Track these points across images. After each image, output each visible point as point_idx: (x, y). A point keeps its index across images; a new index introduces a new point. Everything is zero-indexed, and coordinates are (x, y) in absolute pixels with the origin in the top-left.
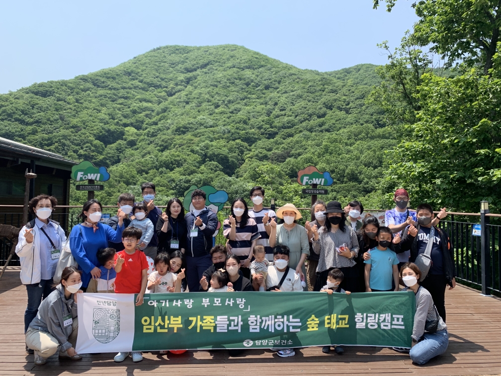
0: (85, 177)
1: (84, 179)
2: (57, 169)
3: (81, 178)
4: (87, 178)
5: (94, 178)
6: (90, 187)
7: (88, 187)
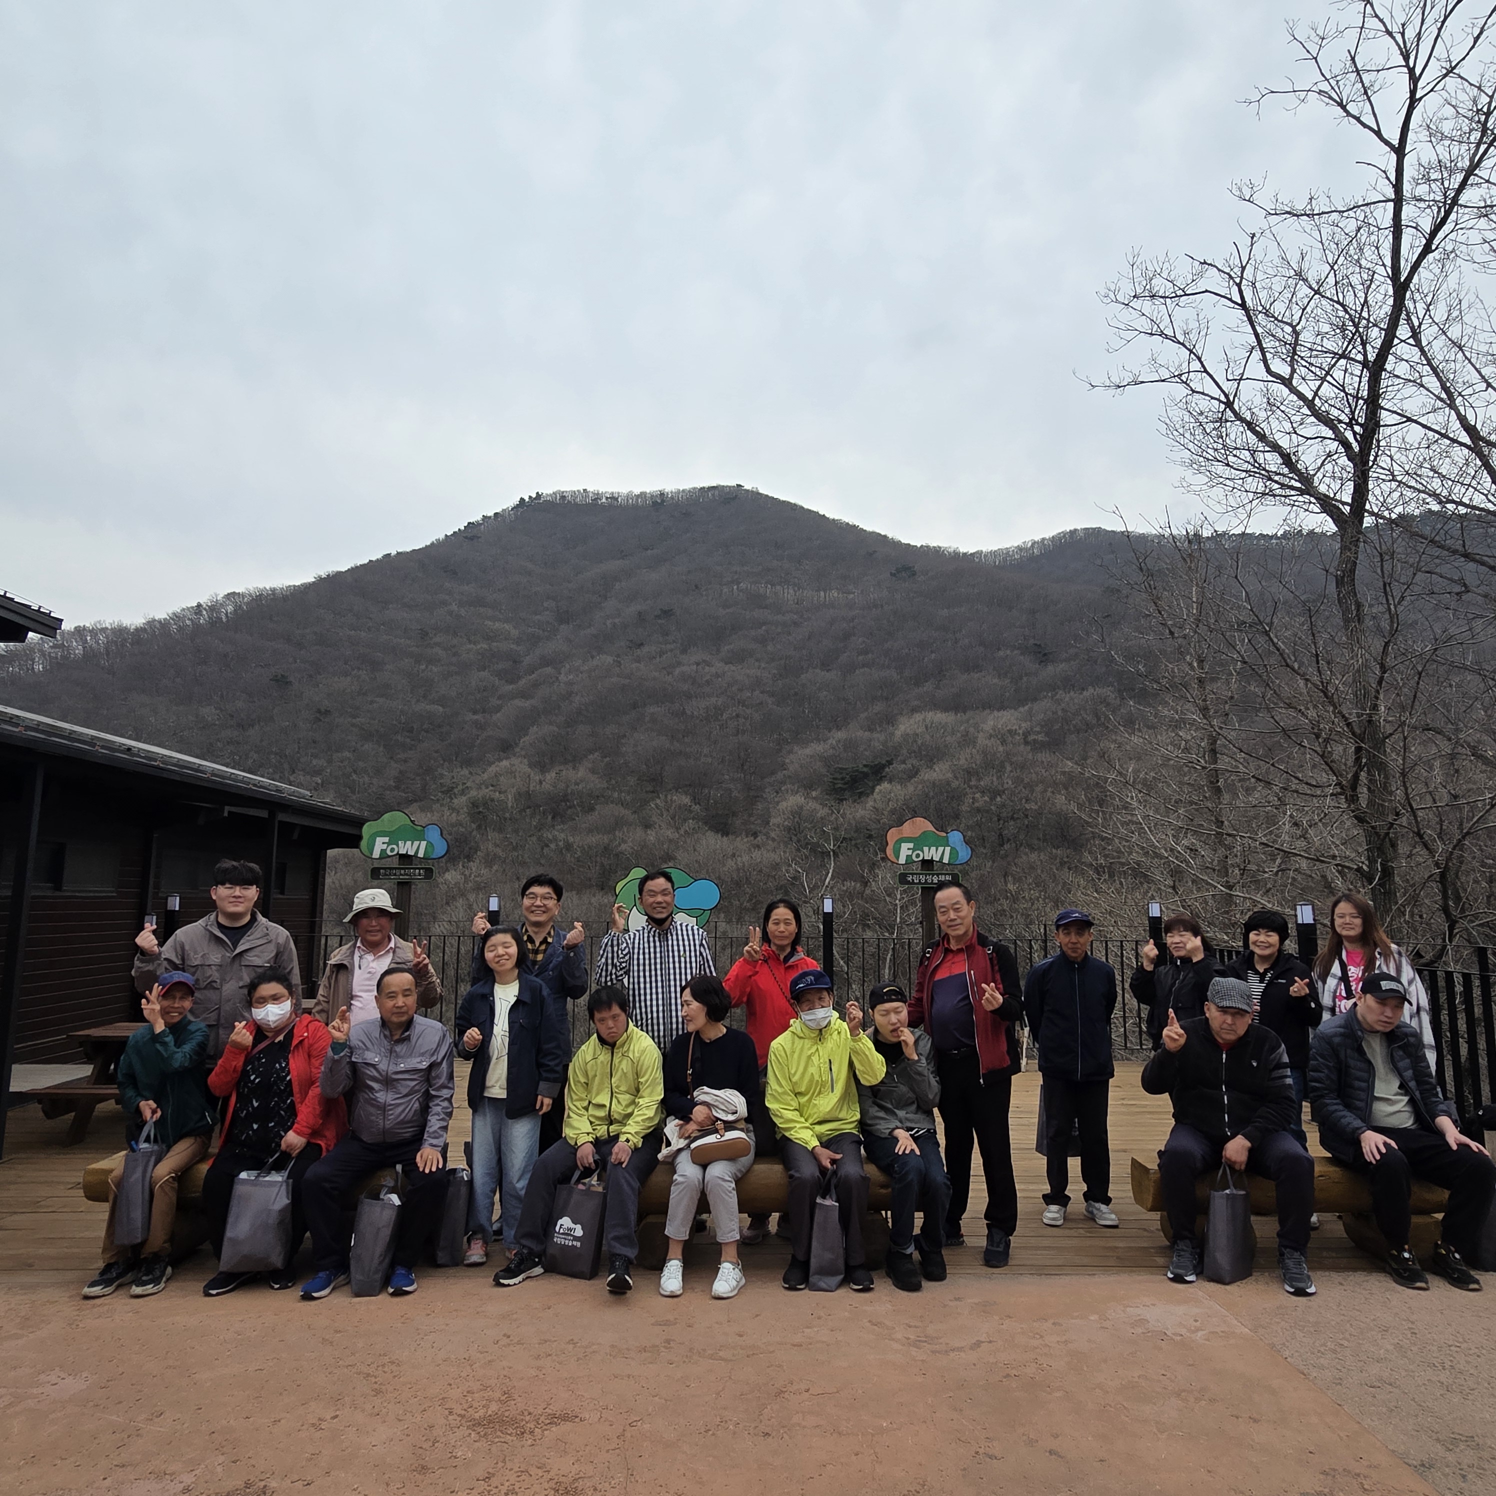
1: (389, 853)
3: (383, 851)
4: (395, 852)
5: (411, 853)
6: (402, 872)
7: (398, 873)
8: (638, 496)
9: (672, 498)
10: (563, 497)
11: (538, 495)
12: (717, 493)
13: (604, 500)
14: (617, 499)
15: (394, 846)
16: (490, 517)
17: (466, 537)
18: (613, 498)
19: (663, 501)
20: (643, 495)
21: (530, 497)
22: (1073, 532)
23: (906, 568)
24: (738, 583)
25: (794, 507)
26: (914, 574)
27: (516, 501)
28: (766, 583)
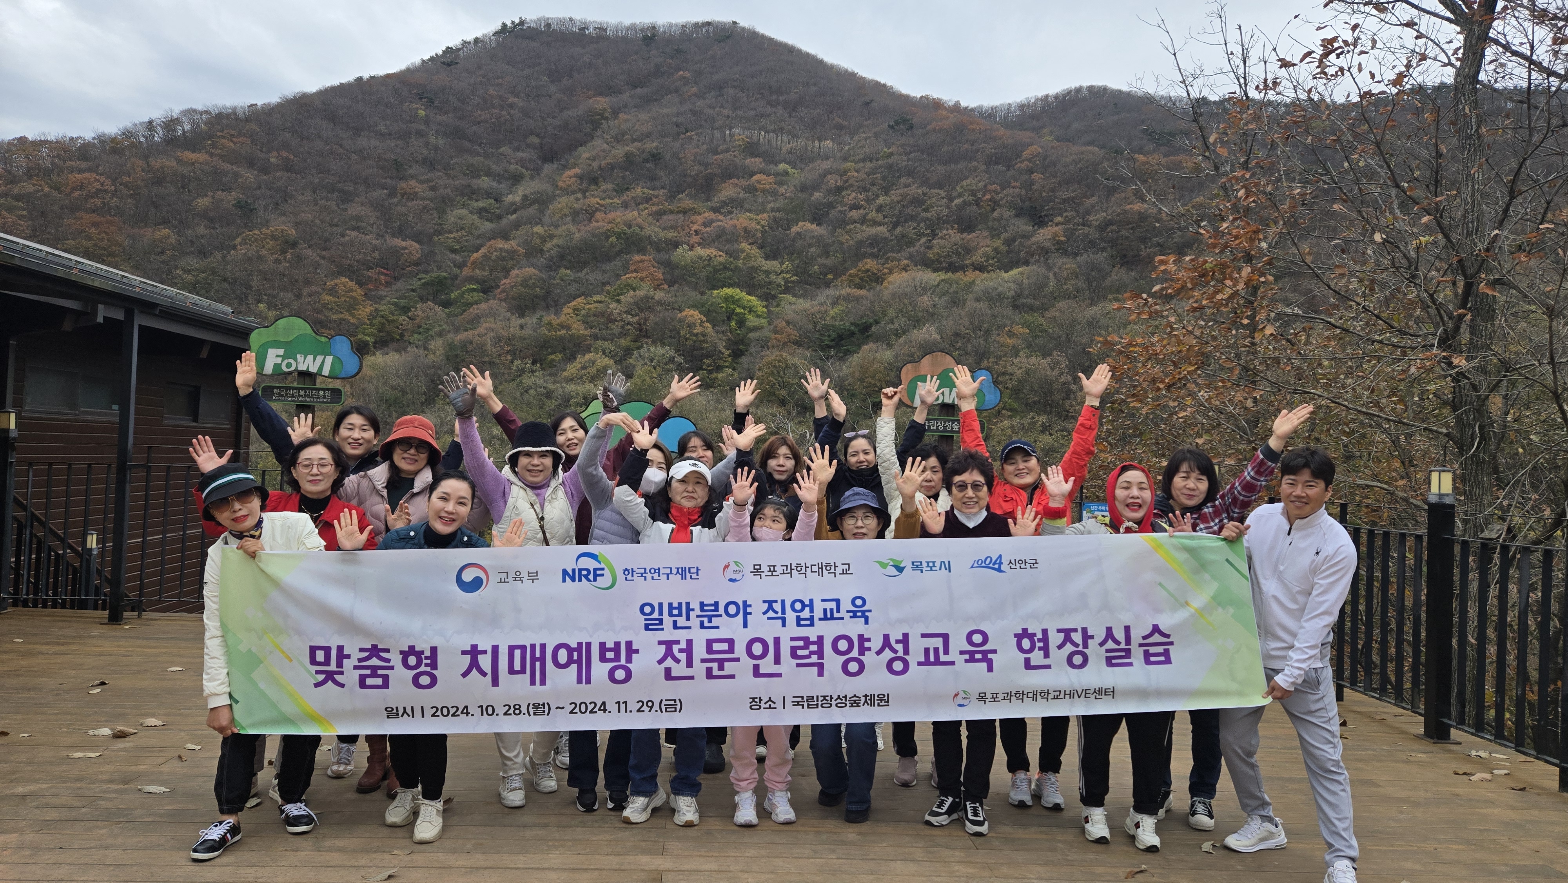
0: (289, 365)
1: (285, 370)
2: (214, 345)
3: (277, 366)
4: (293, 369)
5: (313, 369)
6: (302, 392)
7: (296, 393)
8: (628, 29)
9: (664, 32)
10: (548, 25)
11: (522, 22)
12: (711, 29)
13: (591, 30)
14: (605, 30)
15: (291, 361)
16: (469, 43)
17: (444, 63)
18: (601, 29)
19: (654, 35)
20: (633, 27)
21: (513, 22)
22: (1078, 90)
23: (905, 121)
24: (730, 129)
25: (790, 51)
26: (911, 127)
27: (498, 26)
28: (760, 129)
